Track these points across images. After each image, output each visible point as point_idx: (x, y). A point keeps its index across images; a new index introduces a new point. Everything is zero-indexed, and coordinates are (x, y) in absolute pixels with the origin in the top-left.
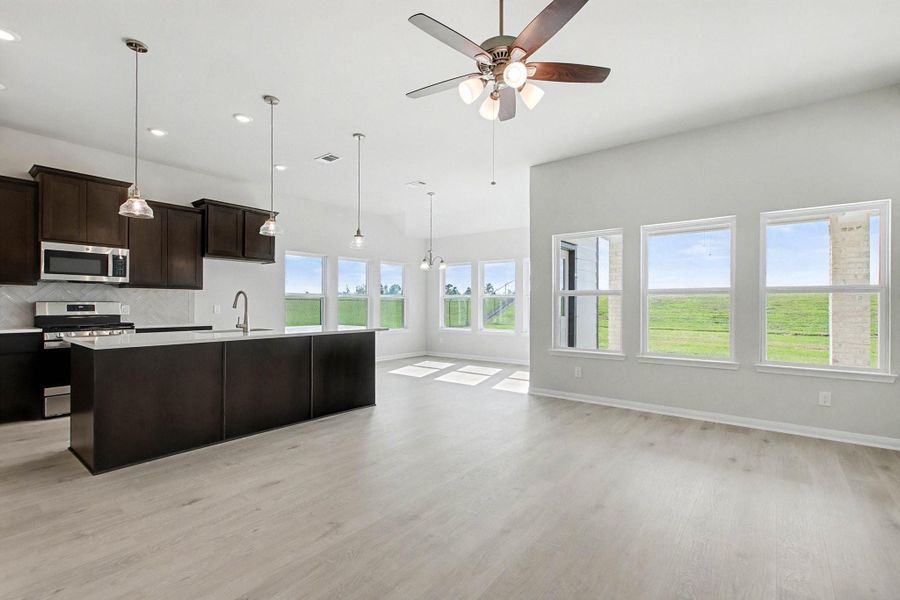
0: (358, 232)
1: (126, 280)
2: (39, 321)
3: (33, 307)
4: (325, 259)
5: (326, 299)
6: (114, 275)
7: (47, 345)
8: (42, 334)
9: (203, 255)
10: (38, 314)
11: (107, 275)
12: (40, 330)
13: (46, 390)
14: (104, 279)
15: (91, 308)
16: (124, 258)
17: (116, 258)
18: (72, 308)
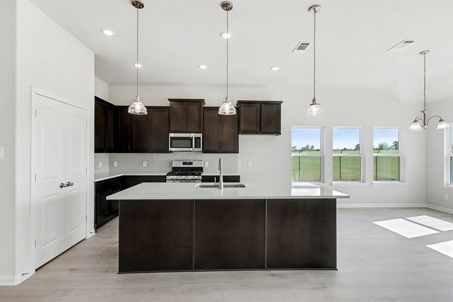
0: (314, 100)
1: (201, 149)
3: (171, 163)
6: (195, 147)
8: (166, 177)
9: (239, 134)
10: (173, 166)
11: (192, 147)
12: (166, 174)
14: (191, 149)
15: (191, 163)
16: (199, 138)
17: (196, 138)
18: (184, 163)
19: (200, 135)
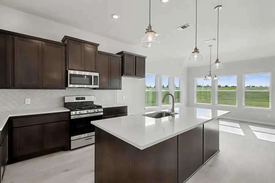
1: (97, 86)
2: (66, 105)
3: (64, 98)
4: (157, 76)
5: (157, 92)
6: (94, 85)
7: (72, 117)
8: (69, 112)
9: (122, 75)
10: (66, 102)
12: (69, 110)
13: (72, 137)
14: (91, 86)
15: (84, 98)
16: (97, 77)
17: (95, 77)
18: (77, 99)
19: (97, 74)
